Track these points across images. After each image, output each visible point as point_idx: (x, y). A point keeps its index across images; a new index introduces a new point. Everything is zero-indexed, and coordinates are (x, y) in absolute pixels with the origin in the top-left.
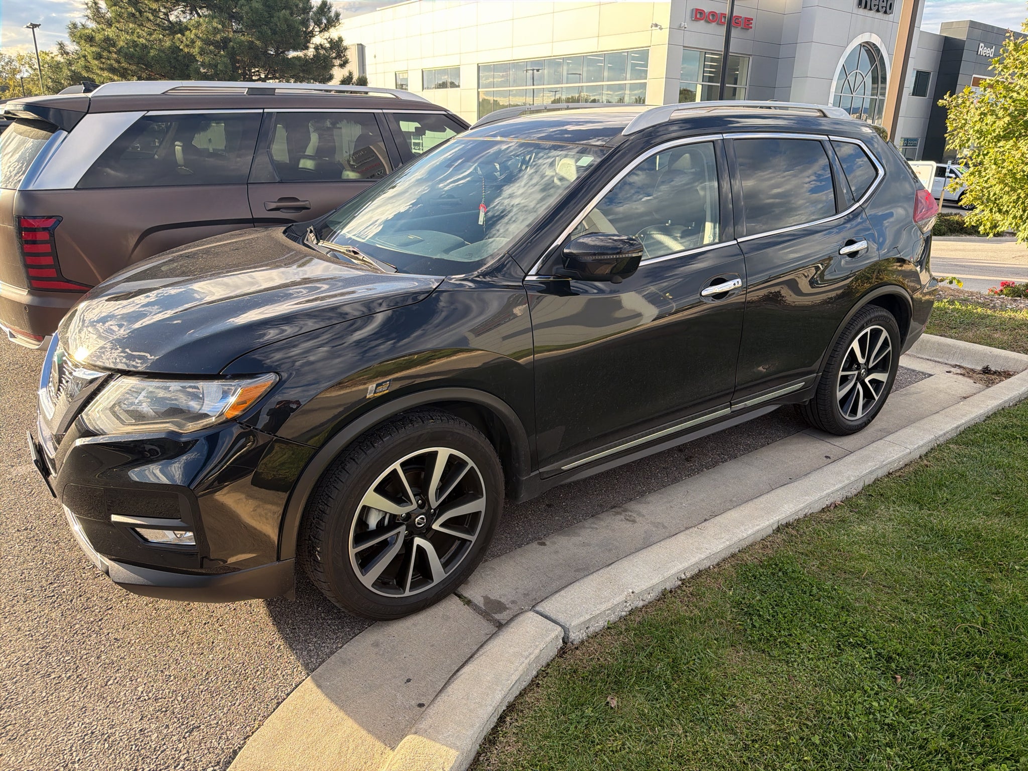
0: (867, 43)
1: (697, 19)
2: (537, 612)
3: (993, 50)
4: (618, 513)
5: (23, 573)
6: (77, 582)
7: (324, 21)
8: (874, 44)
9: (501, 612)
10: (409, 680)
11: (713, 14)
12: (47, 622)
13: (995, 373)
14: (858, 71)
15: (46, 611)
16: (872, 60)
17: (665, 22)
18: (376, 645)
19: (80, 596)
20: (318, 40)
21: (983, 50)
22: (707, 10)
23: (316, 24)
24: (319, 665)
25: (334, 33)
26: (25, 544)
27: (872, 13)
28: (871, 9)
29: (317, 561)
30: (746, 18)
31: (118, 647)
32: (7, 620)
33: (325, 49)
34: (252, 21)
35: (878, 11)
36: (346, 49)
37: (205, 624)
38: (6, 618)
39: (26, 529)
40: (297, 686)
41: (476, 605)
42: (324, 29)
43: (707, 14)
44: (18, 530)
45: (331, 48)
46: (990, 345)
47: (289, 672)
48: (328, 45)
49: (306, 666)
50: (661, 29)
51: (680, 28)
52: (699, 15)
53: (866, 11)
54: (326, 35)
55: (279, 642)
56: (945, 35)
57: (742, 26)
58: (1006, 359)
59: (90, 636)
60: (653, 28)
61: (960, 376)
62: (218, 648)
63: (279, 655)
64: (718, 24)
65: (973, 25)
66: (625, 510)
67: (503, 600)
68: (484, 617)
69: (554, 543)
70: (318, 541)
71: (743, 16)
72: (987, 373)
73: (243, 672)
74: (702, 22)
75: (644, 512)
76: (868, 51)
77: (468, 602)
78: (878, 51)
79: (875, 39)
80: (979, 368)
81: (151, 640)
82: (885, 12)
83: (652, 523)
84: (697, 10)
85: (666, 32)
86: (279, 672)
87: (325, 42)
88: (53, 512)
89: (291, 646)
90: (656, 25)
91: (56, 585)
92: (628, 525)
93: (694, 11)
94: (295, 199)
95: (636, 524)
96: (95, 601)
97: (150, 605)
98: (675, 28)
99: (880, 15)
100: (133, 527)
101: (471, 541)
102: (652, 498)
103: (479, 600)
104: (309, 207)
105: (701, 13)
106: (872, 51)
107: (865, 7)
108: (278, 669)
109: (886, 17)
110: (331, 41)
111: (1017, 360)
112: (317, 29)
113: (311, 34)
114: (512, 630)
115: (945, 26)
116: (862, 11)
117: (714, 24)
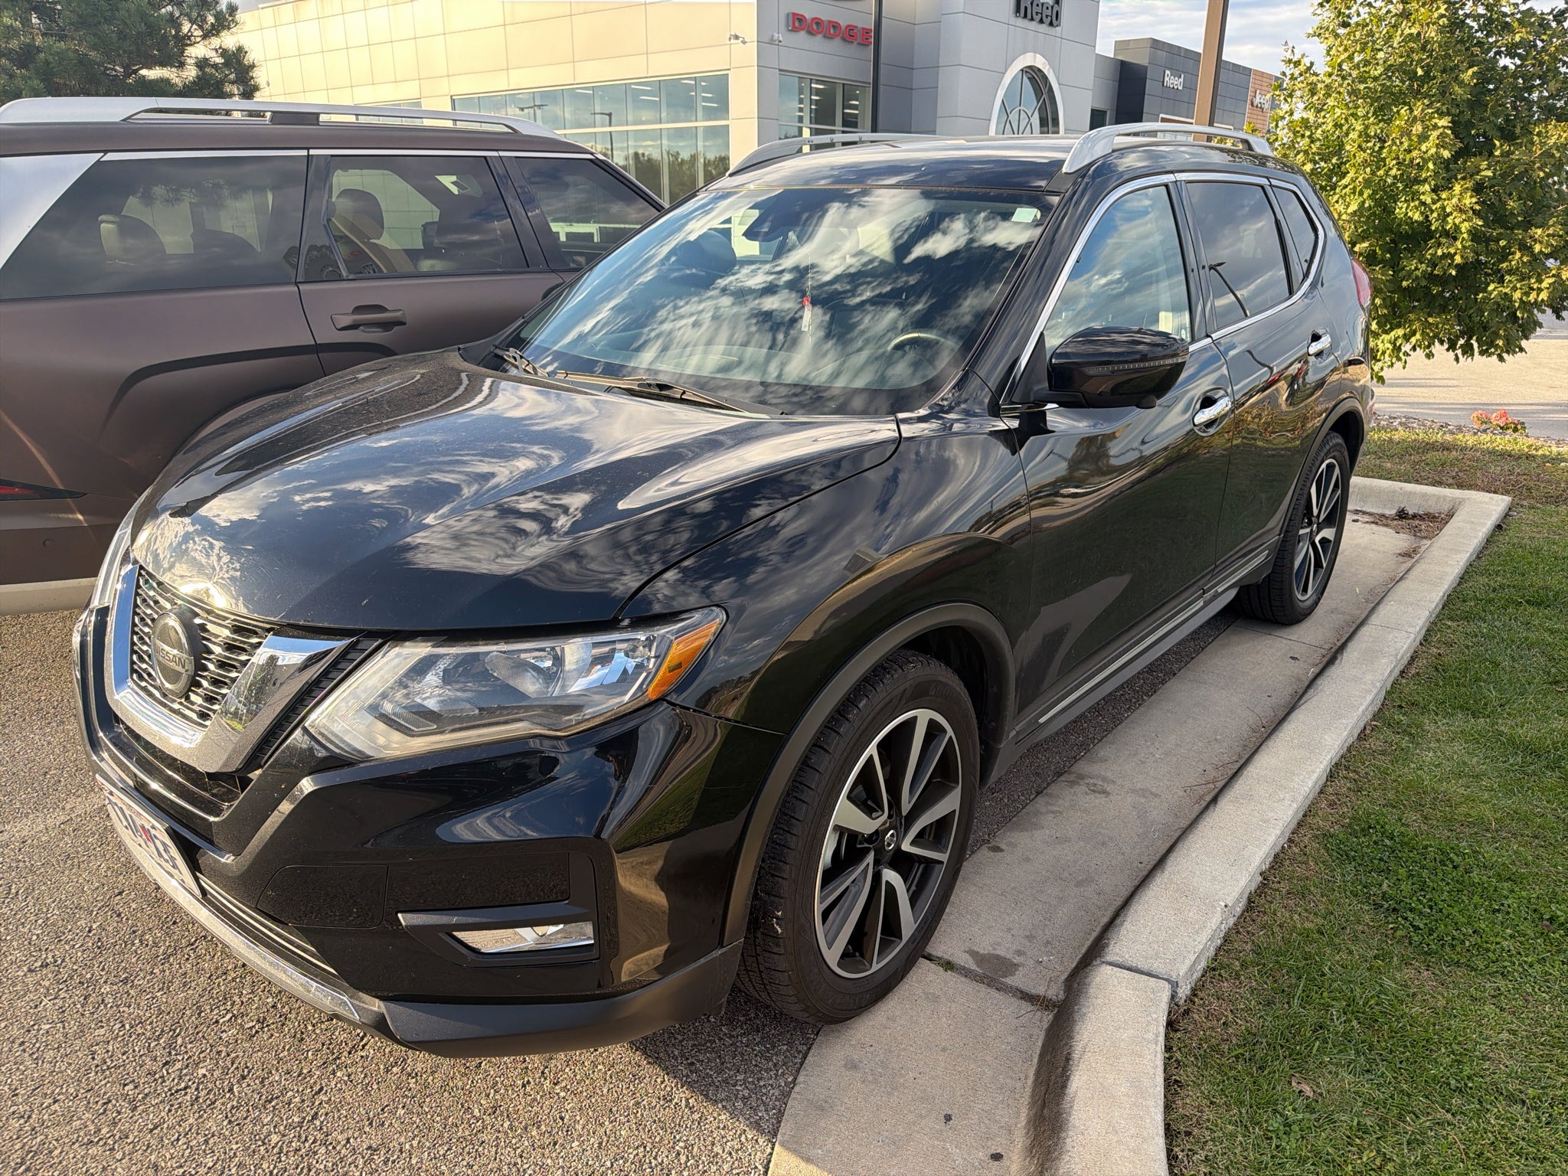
0: (1030, 67)
1: (795, 30)
2: (1111, 964)
3: (1181, 80)
4: (1072, 783)
5: (94, 1053)
6: (219, 1053)
7: (211, 19)
8: (1039, 70)
9: (1012, 974)
10: (948, 1118)
11: (818, 22)
12: (206, 1142)
13: (1414, 516)
14: (1022, 108)
15: (191, 1121)
16: (1038, 93)
17: (750, 32)
18: (852, 1066)
19: (244, 1078)
20: (199, 50)
21: (1173, 81)
22: (808, 16)
23: (192, 22)
24: (779, 1122)
25: (229, 40)
26: (62, 994)
27: (1034, 25)
28: (1032, 19)
29: (776, 936)
30: (863, 29)
31: (386, 1162)
32: (119, 1156)
33: (215, 66)
34: (80, 16)
35: (1041, 21)
36: (252, 66)
37: (524, 1086)
38: (112, 1149)
39: (45, 965)
40: (767, 1168)
41: (964, 968)
42: (210, 31)
43: (809, 21)
44: (30, 970)
45: (226, 64)
46: (1390, 479)
47: (736, 1144)
48: (220, 60)
49: (757, 1126)
50: (744, 42)
51: (772, 42)
52: (797, 23)
53: (1026, 21)
54: (215, 42)
55: (681, 1094)
56: (1120, 58)
57: (859, 40)
58: (1424, 495)
59: (315, 1153)
60: (733, 41)
61: (1373, 525)
62: (579, 1127)
63: (696, 1116)
64: (825, 37)
65: (1156, 44)
66: (1081, 777)
67: (1001, 952)
68: (988, 985)
69: (1013, 845)
70: (776, 900)
71: (860, 26)
72: (1405, 518)
73: (654, 1162)
74: (803, 33)
75: (1109, 774)
76: (1032, 80)
77: (948, 966)
78: (1045, 78)
79: (1040, 62)
80: (1394, 512)
81: (441, 1136)
82: (1051, 24)
83: (1134, 791)
84: (794, 14)
85: (752, 48)
86: (718, 1149)
87: (213, 54)
88: (82, 922)
89: (706, 1096)
90: (737, 37)
91: (178, 1065)
92: (1101, 800)
93: (791, 16)
94: (380, 308)
95: (1111, 797)
96: (279, 1082)
97: (395, 1070)
98: (765, 43)
99: (1044, 28)
100: (449, 930)
101: (942, 863)
102: (1104, 750)
103: (963, 959)
104: (403, 320)
105: (800, 20)
106: (1035, 77)
107: (1025, 16)
108: (713, 1144)
109: (1052, 30)
110: (224, 53)
111: (1439, 497)
112: (199, 33)
113: (184, 41)
114: (1099, 1001)
115: (1120, 45)
116: (1021, 22)
117: (820, 36)
